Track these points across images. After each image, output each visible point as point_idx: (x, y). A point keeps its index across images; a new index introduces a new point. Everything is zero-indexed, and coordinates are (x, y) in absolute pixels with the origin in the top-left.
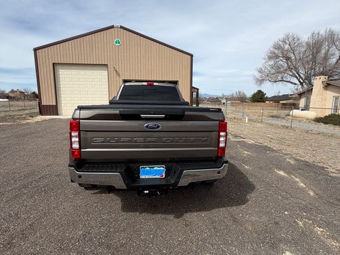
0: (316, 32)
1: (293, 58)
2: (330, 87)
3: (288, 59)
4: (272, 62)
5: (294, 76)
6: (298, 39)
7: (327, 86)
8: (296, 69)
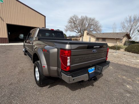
0: (83, 16)
1: (76, 23)
2: (88, 35)
3: (75, 23)
4: (70, 24)
5: (76, 29)
6: (78, 17)
7: (88, 34)
8: (77, 27)
